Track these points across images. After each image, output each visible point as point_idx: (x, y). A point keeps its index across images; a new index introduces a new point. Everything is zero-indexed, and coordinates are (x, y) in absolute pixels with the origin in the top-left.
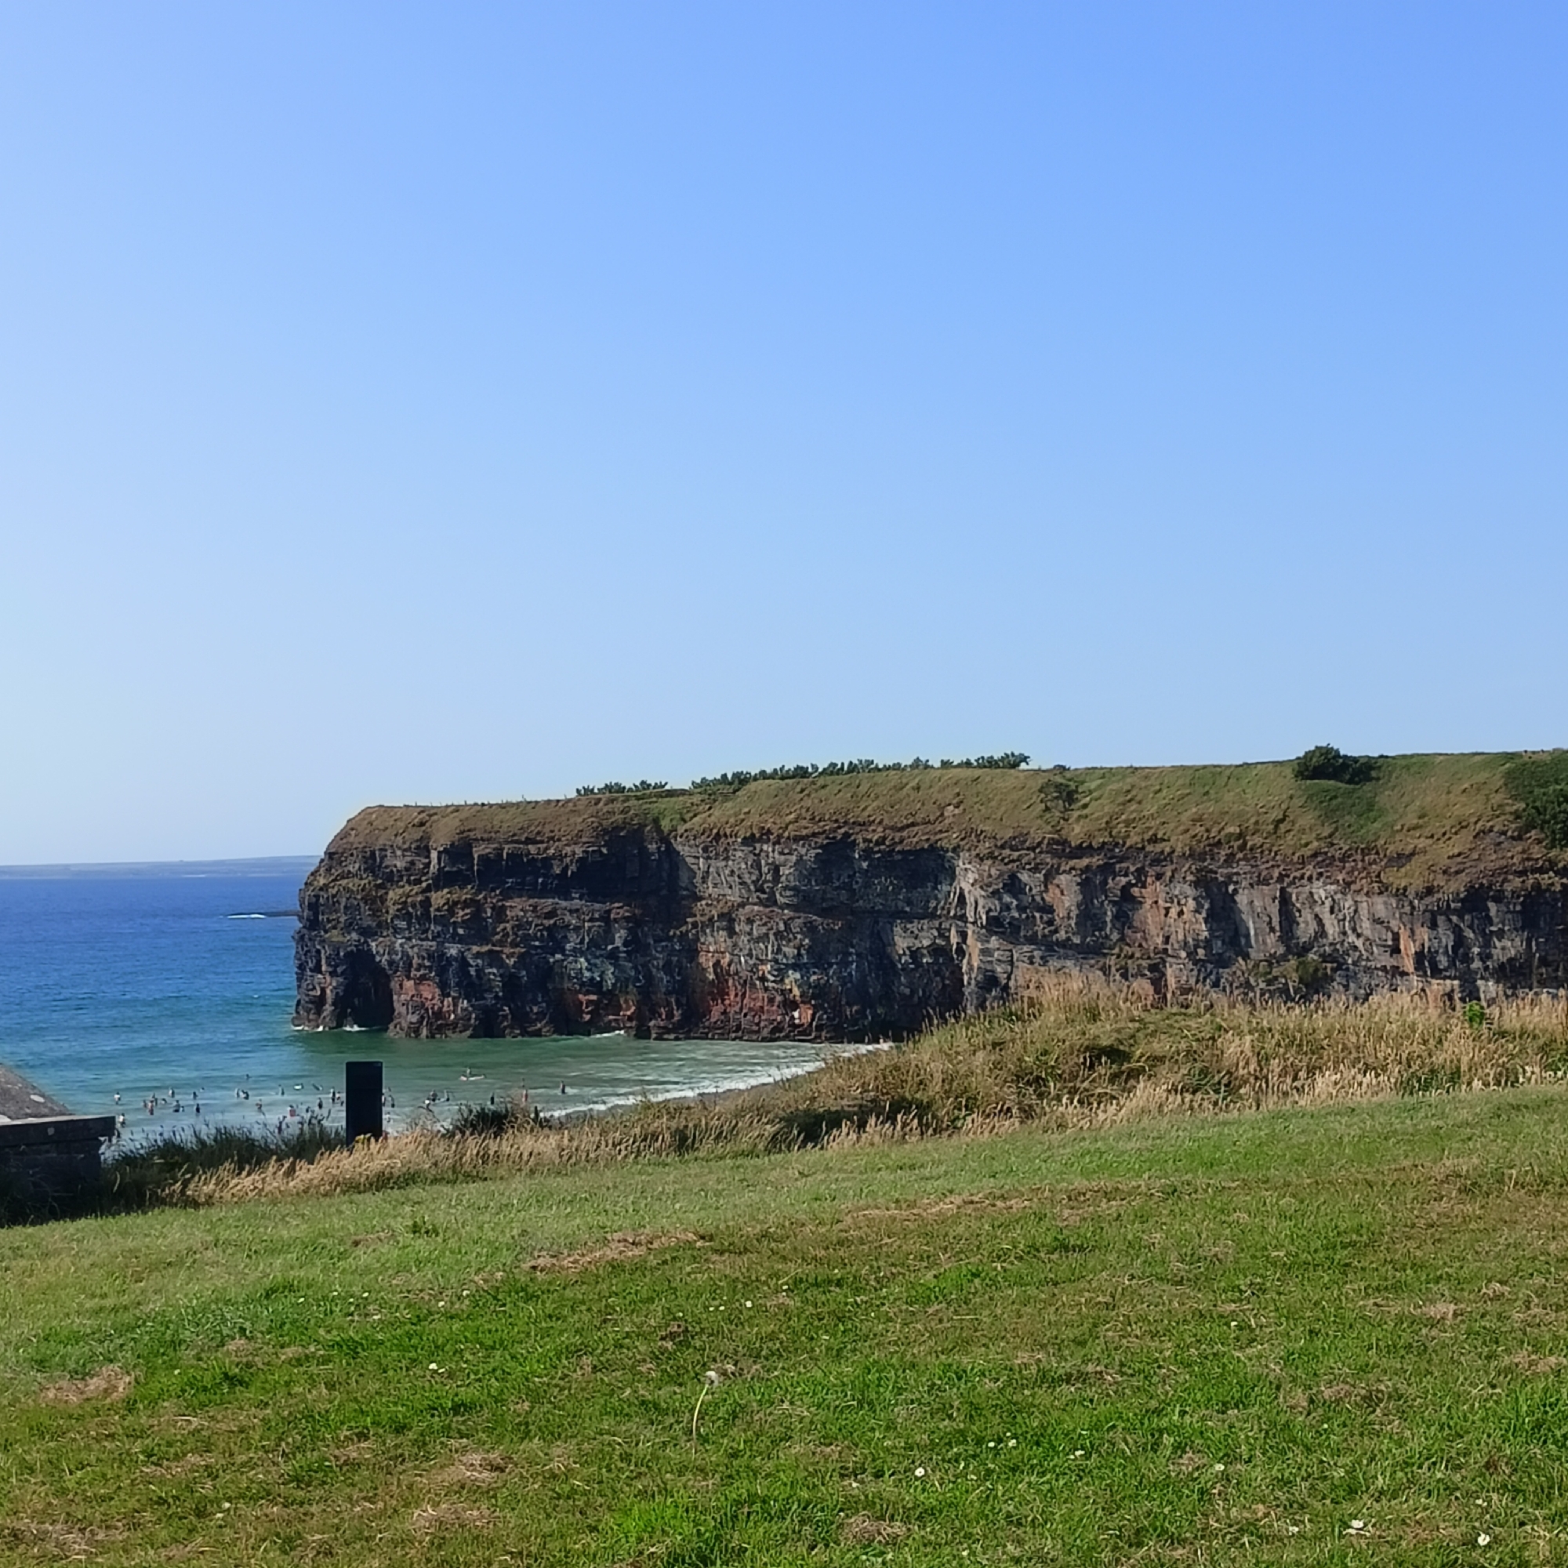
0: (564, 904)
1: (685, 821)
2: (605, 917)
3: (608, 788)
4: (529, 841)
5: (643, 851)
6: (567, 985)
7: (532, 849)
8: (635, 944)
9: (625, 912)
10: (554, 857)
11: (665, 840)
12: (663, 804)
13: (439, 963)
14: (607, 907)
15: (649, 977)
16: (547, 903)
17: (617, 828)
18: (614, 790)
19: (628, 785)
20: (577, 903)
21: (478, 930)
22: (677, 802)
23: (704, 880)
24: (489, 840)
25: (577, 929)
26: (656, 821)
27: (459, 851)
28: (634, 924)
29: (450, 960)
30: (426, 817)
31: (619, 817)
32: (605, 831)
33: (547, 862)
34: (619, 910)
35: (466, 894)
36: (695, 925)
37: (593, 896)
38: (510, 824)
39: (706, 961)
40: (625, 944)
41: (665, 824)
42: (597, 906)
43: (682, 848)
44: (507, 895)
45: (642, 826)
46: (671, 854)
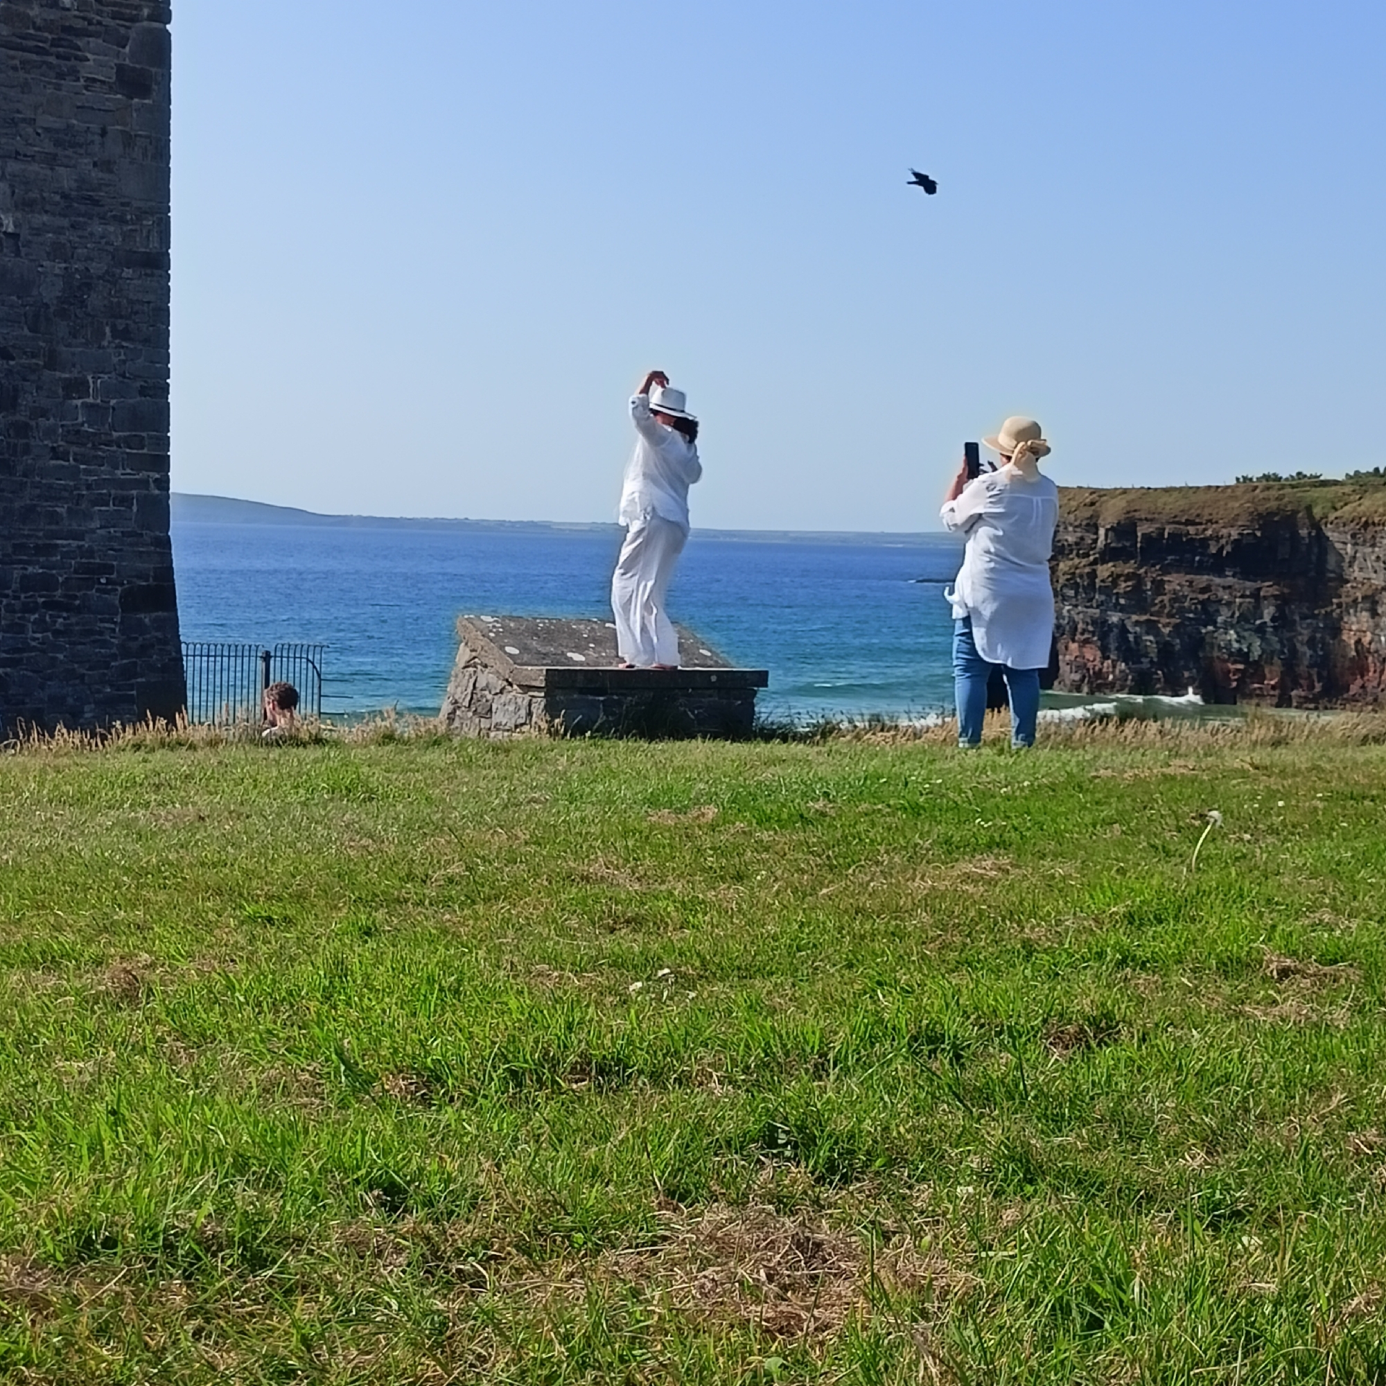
0: (1217, 580)
1: (1336, 509)
2: (1256, 594)
3: (1266, 477)
4: (1189, 522)
5: (1295, 535)
6: (1216, 653)
7: (1191, 529)
8: (1282, 620)
9: (1274, 591)
10: (1211, 538)
11: (1316, 525)
12: (1316, 493)
13: (1102, 628)
14: (1258, 584)
15: (1294, 651)
16: (1202, 580)
17: (1271, 514)
18: (1271, 480)
19: (1284, 474)
20: (1230, 580)
21: (1138, 600)
22: (1330, 492)
23: (1351, 565)
24: (1152, 520)
25: (1229, 604)
26: (1309, 509)
27: (1124, 529)
28: (1282, 602)
29: (1111, 627)
30: (1097, 497)
31: (1273, 505)
32: (1260, 515)
33: (1205, 542)
34: (1268, 588)
35: (1129, 568)
36: (1339, 605)
37: (1245, 575)
38: (1172, 506)
39: (1349, 638)
40: (1273, 619)
41: (1317, 512)
42: (1248, 584)
43: (1332, 535)
44: (1166, 570)
45: (1295, 512)
46: (1321, 540)
